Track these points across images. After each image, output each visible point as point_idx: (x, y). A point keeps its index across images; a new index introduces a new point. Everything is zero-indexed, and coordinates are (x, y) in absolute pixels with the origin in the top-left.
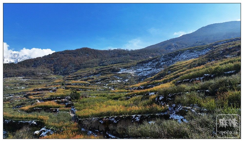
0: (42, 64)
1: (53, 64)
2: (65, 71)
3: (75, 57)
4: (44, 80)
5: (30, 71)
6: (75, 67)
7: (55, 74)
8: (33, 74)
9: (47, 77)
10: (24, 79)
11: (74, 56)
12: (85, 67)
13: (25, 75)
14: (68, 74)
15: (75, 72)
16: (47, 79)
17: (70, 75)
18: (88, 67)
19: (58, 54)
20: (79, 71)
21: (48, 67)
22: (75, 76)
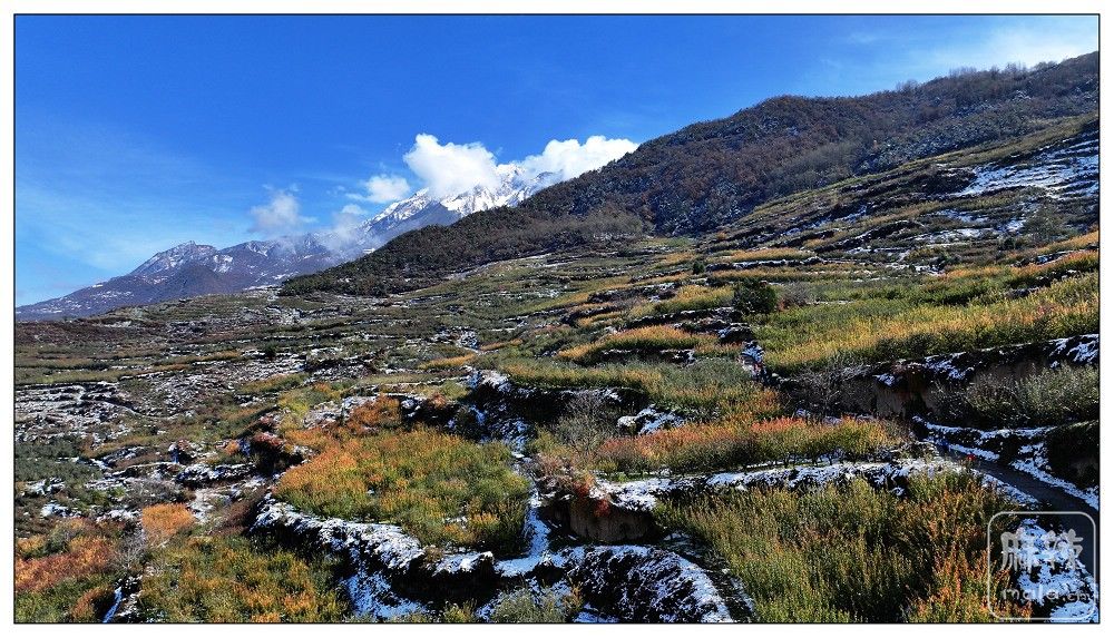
0: (607, 198)
1: (645, 194)
2: (699, 216)
3: (736, 147)
4: (621, 262)
5: (567, 229)
6: (739, 193)
7: (660, 232)
8: (581, 242)
9: (631, 249)
10: (550, 262)
11: (729, 144)
12: (786, 191)
13: (551, 245)
14: (714, 227)
15: (745, 213)
16: (632, 255)
17: (721, 229)
18: (803, 186)
19: (659, 148)
20: (761, 211)
21: (629, 209)
22: (746, 230)
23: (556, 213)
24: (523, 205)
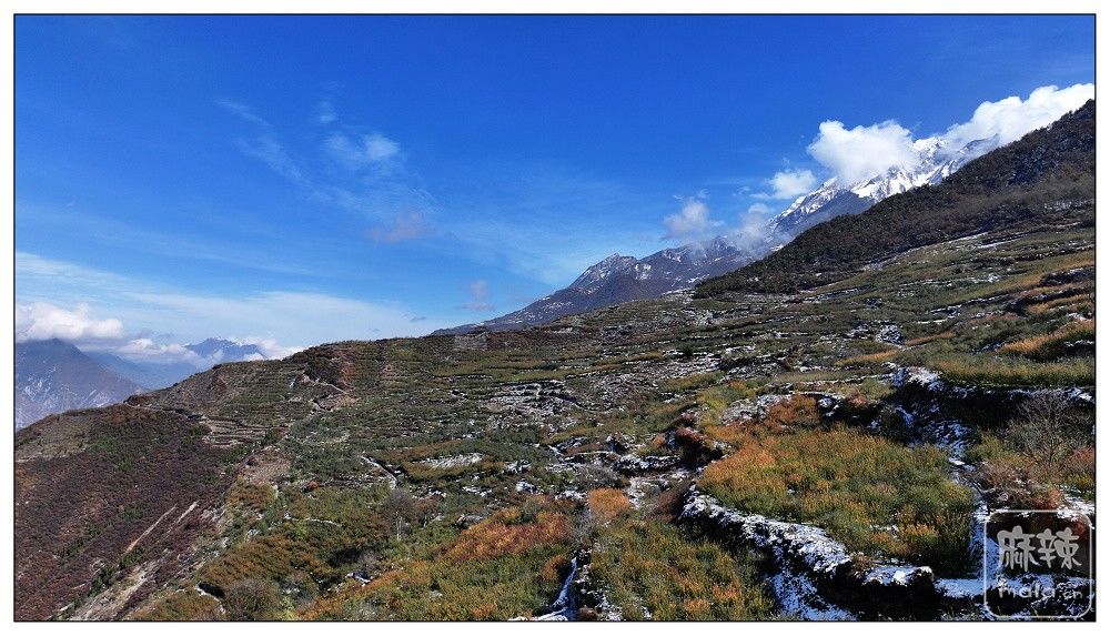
0: (1061, 160)
4: (1086, 234)
5: (1008, 202)
8: (1027, 215)
10: (986, 242)
13: (987, 223)
23: (992, 185)
24: (949, 180)
